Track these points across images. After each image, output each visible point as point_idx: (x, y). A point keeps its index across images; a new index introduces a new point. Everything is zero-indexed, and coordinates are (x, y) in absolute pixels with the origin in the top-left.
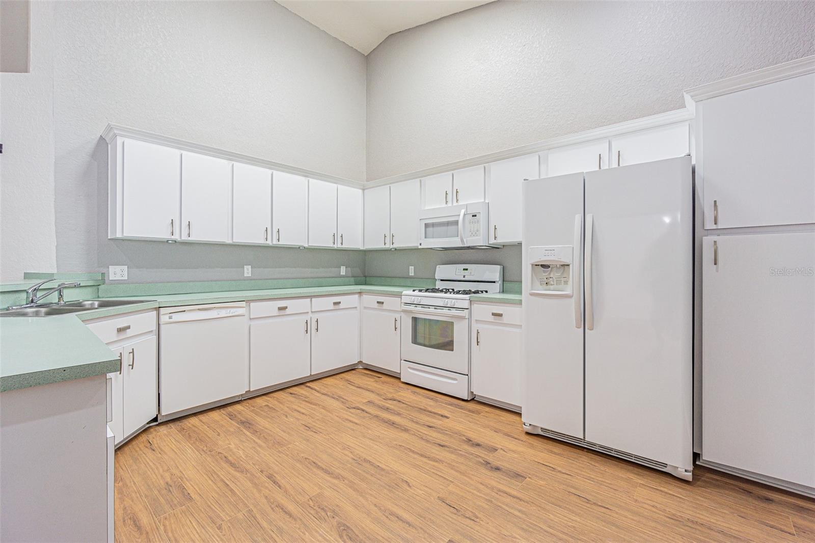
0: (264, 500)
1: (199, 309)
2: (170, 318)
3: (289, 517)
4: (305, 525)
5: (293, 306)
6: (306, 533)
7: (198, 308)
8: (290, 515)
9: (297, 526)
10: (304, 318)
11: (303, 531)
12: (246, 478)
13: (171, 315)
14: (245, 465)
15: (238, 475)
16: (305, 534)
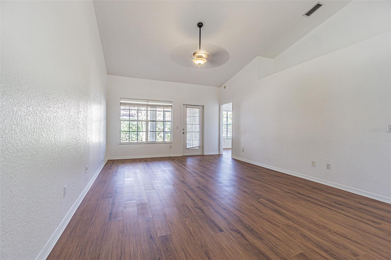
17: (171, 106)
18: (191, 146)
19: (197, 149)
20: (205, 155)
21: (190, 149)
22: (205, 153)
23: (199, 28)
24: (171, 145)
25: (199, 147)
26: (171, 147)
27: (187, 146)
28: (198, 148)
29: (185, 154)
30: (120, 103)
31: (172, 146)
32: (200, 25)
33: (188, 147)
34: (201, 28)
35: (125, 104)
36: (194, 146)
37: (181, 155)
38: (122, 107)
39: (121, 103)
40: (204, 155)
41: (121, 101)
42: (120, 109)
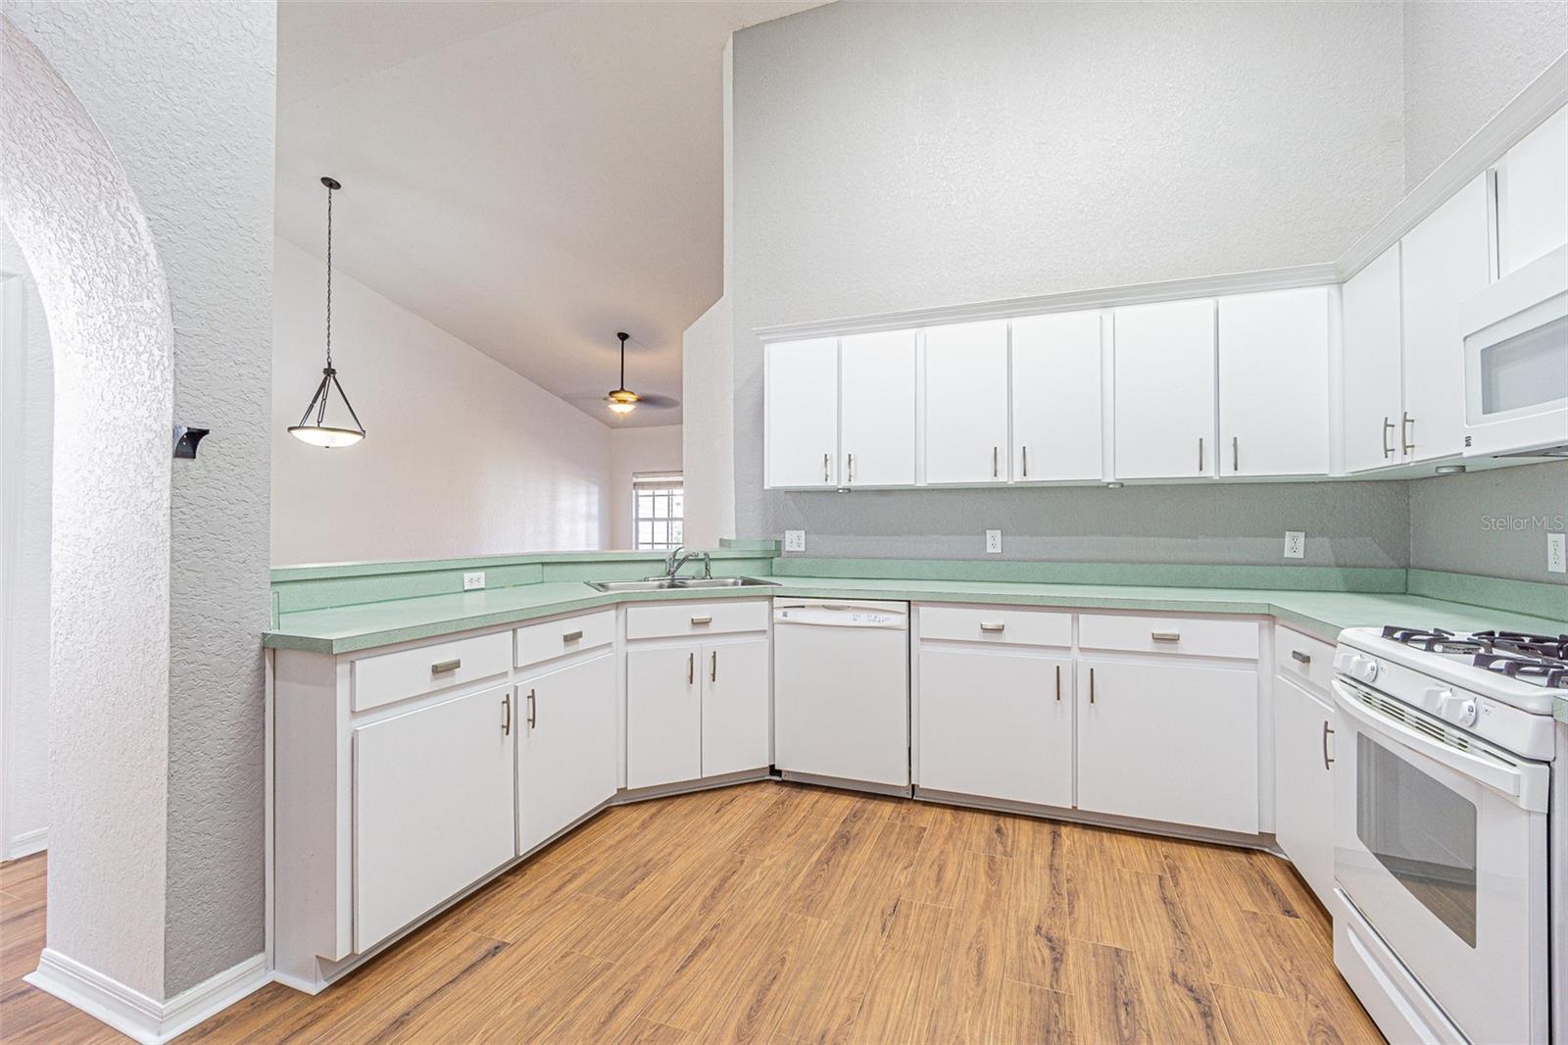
0: (973, 930)
1: (824, 606)
2: (785, 615)
3: (975, 973)
4: (981, 1002)
5: (1020, 625)
6: (970, 1012)
7: (821, 604)
8: (980, 975)
9: (971, 993)
10: (1058, 658)
11: (969, 1004)
12: (987, 888)
13: (786, 610)
14: (1004, 873)
15: (983, 878)
16: (966, 1011)
23: (621, 342)
30: (635, 483)
32: (623, 337)
35: (642, 485)
38: (640, 492)
41: (635, 480)
42: (637, 496)
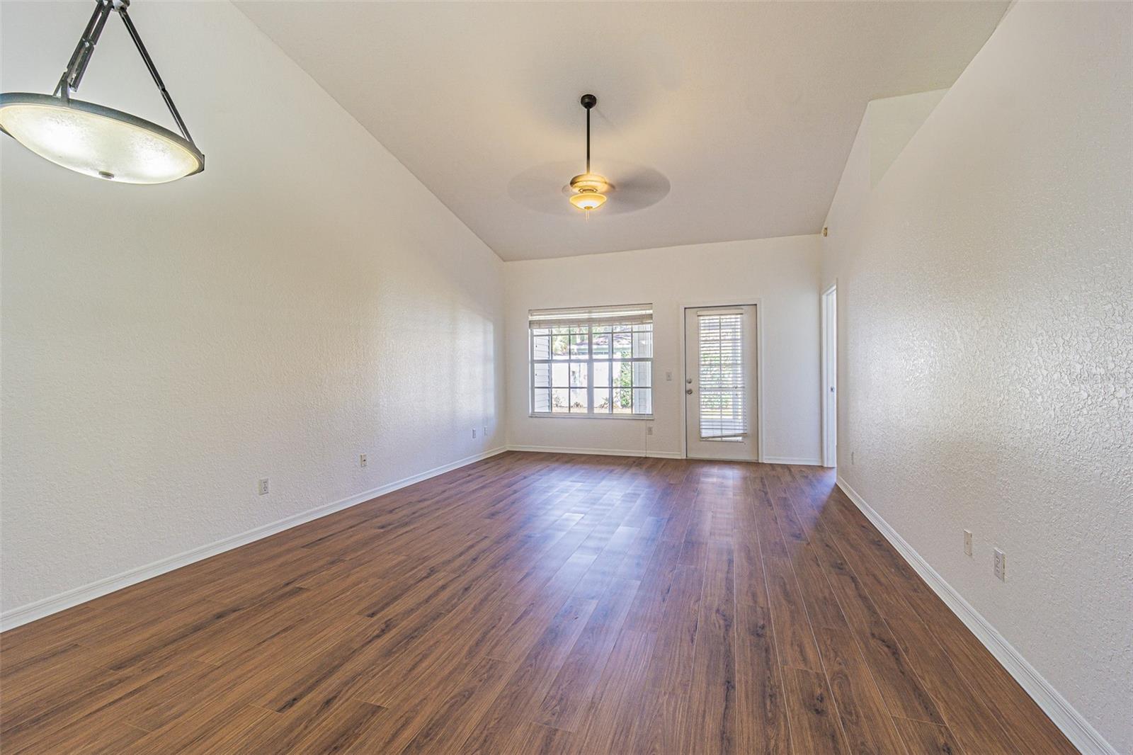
17: (650, 316)
18: (718, 433)
19: (737, 442)
20: (763, 463)
21: (710, 439)
22: (764, 457)
23: (586, 110)
24: (650, 424)
25: (743, 435)
26: (650, 430)
27: (703, 431)
28: (740, 439)
29: (692, 455)
30: (530, 321)
31: (653, 429)
32: (589, 101)
33: (705, 433)
34: (591, 110)
35: (540, 324)
36: (725, 433)
37: (680, 455)
38: (536, 332)
39: (531, 323)
40: (759, 463)
41: (531, 318)
42: (533, 336)
